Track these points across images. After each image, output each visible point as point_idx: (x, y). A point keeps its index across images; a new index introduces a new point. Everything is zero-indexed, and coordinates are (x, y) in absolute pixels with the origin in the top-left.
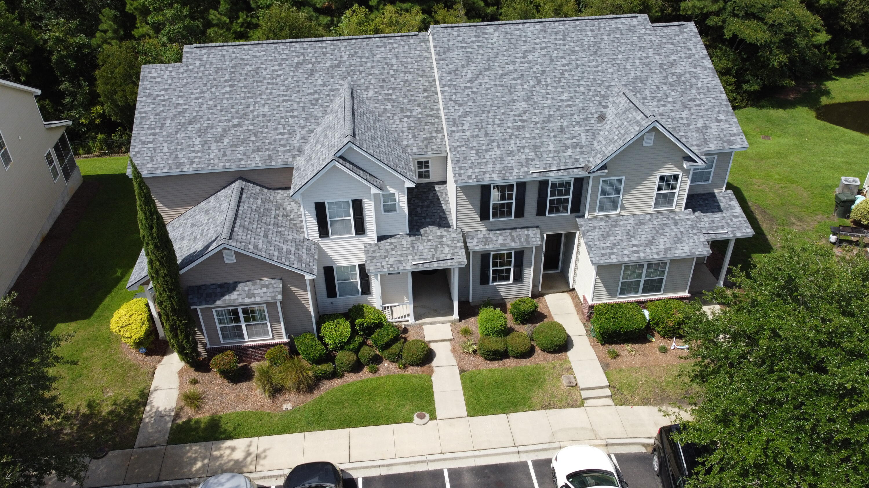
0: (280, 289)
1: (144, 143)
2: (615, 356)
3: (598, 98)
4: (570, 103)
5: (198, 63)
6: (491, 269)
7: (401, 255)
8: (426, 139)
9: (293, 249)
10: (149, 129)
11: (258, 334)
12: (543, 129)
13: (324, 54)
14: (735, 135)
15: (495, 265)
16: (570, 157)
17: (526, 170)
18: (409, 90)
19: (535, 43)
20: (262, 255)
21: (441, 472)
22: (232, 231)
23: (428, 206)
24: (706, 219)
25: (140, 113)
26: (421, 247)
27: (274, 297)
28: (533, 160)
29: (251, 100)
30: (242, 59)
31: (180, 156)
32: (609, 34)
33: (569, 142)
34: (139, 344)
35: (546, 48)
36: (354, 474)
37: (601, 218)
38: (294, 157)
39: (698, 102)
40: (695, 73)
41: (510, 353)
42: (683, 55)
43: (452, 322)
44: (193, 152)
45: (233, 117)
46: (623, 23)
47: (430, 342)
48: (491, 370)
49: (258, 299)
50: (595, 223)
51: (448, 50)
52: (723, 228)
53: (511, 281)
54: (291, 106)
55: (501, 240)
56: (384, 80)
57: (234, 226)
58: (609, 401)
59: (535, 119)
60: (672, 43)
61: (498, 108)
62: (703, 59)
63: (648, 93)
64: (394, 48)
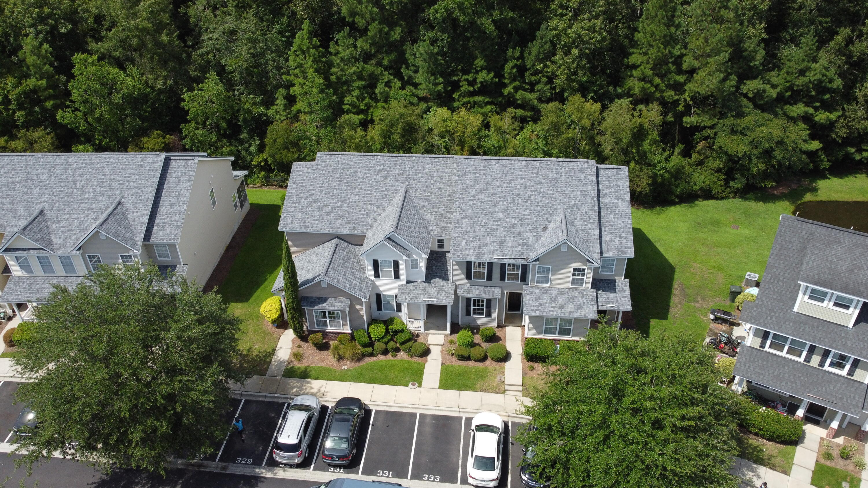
0: (348, 304)
1: (289, 212)
2: (532, 369)
3: (546, 216)
4: (529, 217)
5: (323, 164)
6: (472, 307)
7: (418, 294)
8: (443, 227)
9: (358, 283)
10: (292, 203)
11: (335, 326)
12: (508, 232)
13: (395, 165)
14: (628, 248)
15: (474, 305)
16: (520, 251)
17: (491, 256)
18: (440, 195)
19: (519, 175)
20: (341, 286)
21: (415, 414)
22: (327, 270)
23: (440, 266)
24: (605, 296)
25: (289, 193)
26: (430, 291)
27: (345, 308)
28: (497, 250)
29: (349, 191)
30: (348, 164)
31: (307, 222)
32: (567, 173)
33: (521, 241)
34: (274, 322)
35: (524, 178)
36: (371, 407)
37: (538, 288)
38: (367, 229)
39: (612, 223)
40: (616, 203)
41: (472, 358)
42: (613, 190)
43: (446, 335)
44: (314, 220)
45: (338, 201)
46: (578, 166)
47: (430, 345)
48: (459, 366)
49: (336, 308)
50: (534, 290)
51: (465, 174)
52: (613, 303)
53: (484, 316)
54: (371, 197)
55: (477, 292)
56: (427, 186)
57: (328, 268)
58: (520, 394)
59: (505, 224)
60: (609, 181)
61: (485, 215)
62: (625, 194)
63: (579, 215)
64: (437, 165)
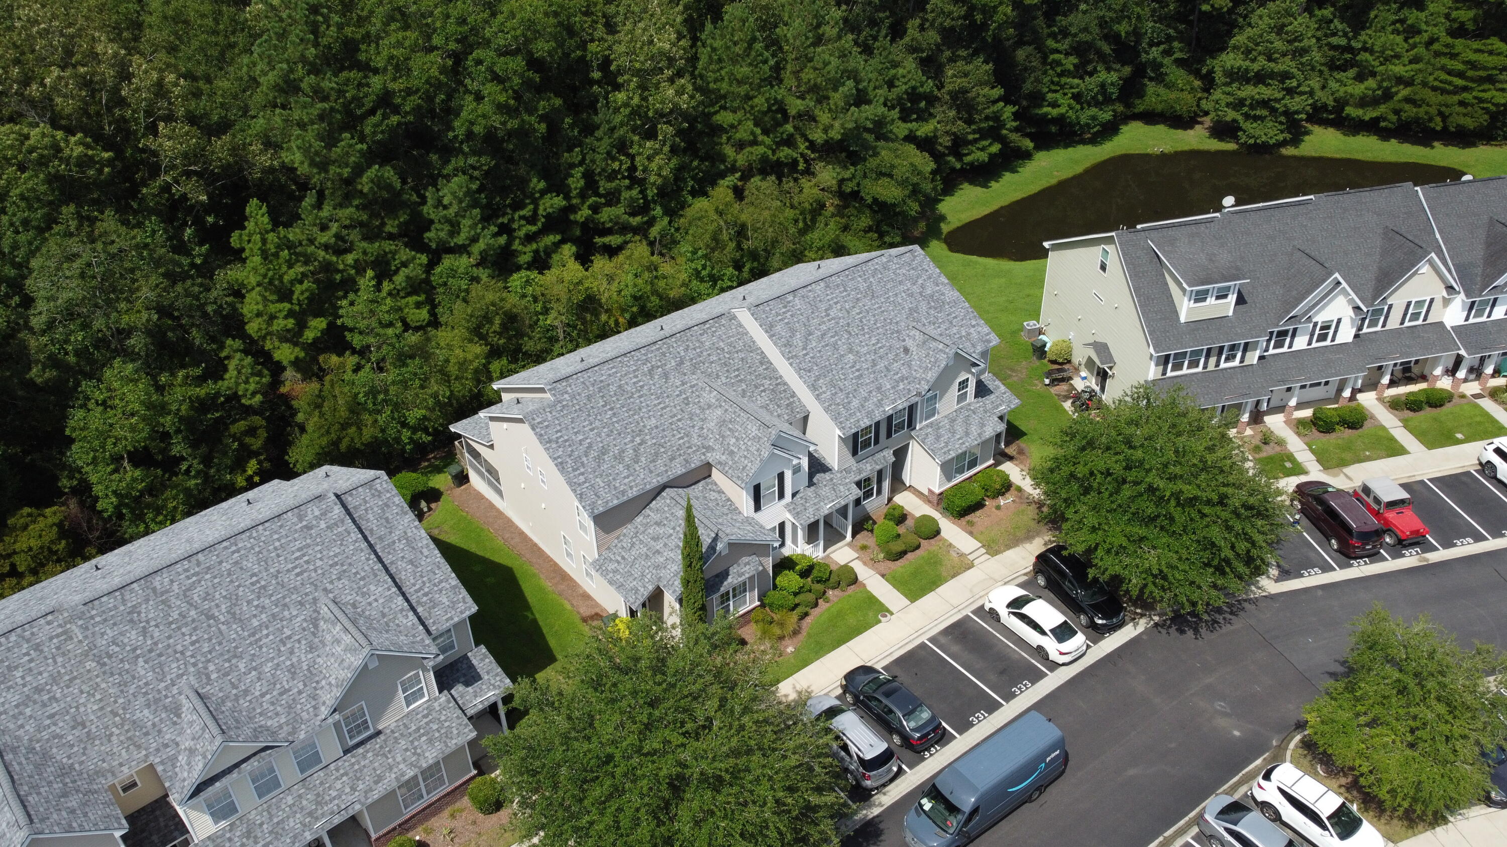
0: (758, 562)
2: (972, 524)
3: (895, 335)
4: (880, 345)
5: (566, 396)
6: (863, 492)
7: (815, 504)
8: (788, 405)
11: (740, 606)
12: (874, 372)
14: (988, 334)
15: (865, 487)
16: (904, 389)
17: (882, 409)
18: (750, 367)
19: (829, 300)
20: (750, 540)
21: (924, 643)
22: (719, 528)
24: (990, 402)
27: (752, 571)
28: (882, 399)
29: (636, 417)
31: (617, 485)
32: (873, 277)
33: (896, 377)
35: (838, 302)
37: (927, 426)
38: (704, 454)
40: (940, 290)
41: (906, 550)
42: (925, 277)
43: (849, 545)
44: (625, 478)
45: (633, 437)
46: (877, 263)
47: (845, 565)
48: (901, 567)
49: (742, 577)
50: (922, 430)
52: (1001, 404)
53: (875, 496)
54: (671, 411)
55: (868, 466)
56: (726, 365)
57: (714, 525)
58: (987, 556)
59: (865, 366)
60: (913, 269)
61: (836, 365)
62: (939, 276)
63: (924, 320)
64: (714, 332)
